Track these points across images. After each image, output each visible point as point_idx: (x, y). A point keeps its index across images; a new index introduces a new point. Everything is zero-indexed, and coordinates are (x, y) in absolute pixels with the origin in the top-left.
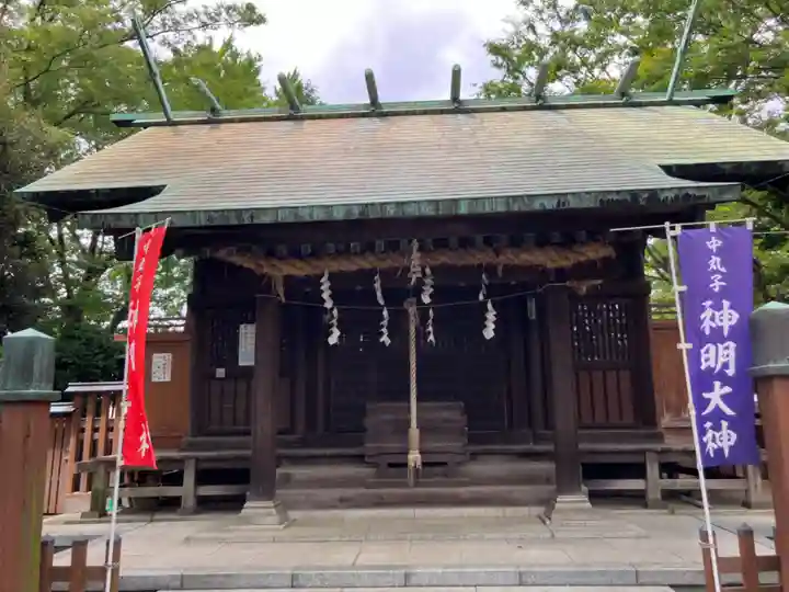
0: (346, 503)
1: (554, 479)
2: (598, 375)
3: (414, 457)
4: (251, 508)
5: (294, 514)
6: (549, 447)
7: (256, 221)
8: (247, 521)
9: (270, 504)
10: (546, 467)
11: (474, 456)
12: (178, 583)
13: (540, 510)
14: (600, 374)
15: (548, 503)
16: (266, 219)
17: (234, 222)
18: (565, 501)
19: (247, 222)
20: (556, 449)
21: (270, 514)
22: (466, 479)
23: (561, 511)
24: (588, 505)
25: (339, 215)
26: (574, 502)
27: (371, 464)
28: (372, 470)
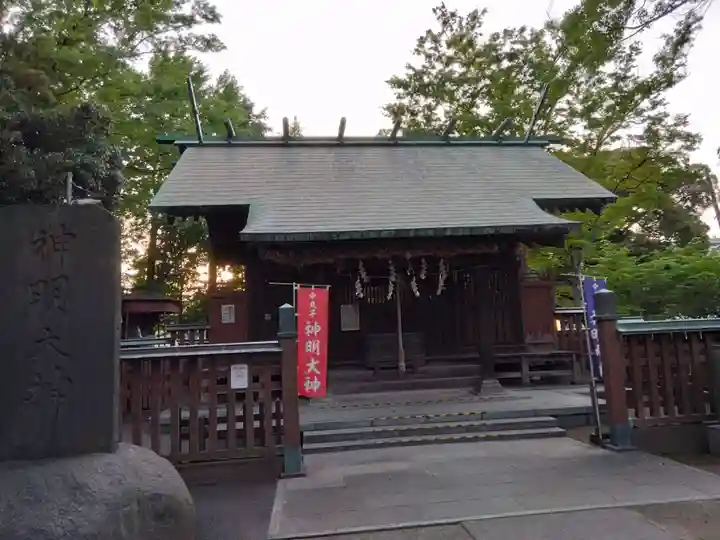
0: (363, 390)
3: (402, 364)
10: (474, 366)
11: (427, 362)
13: (471, 389)
17: (327, 239)
24: (500, 385)
26: (492, 383)
27: (372, 369)
28: (371, 372)
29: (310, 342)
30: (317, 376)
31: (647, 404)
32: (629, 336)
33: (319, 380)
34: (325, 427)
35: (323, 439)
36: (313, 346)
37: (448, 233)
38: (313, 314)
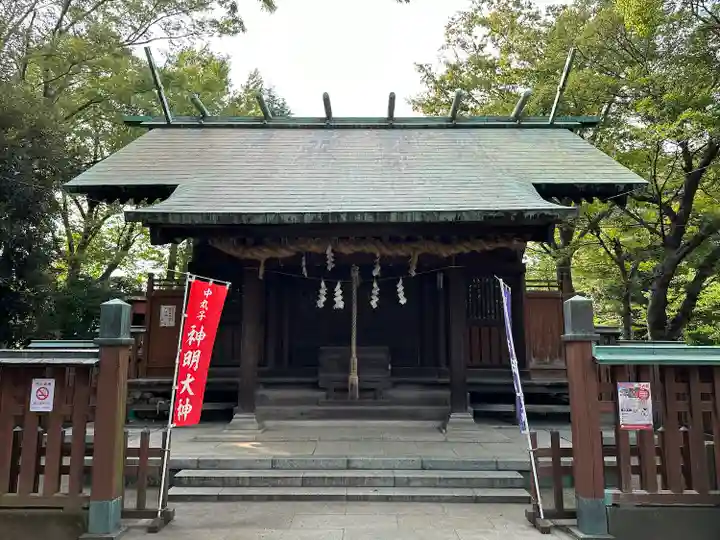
0: (304, 416)
1: (449, 402)
2: (485, 330)
4: (238, 418)
5: (269, 423)
6: (447, 380)
7: (251, 222)
8: (236, 427)
9: (252, 415)
11: (395, 385)
12: (195, 466)
14: (487, 329)
15: (444, 418)
16: (259, 221)
17: (236, 222)
18: (455, 417)
19: (245, 222)
20: (451, 381)
21: (253, 423)
22: (388, 401)
23: (452, 424)
24: (473, 421)
25: (307, 220)
26: (462, 418)
27: (323, 389)
28: (323, 393)
29: (190, 352)
30: (190, 397)
31: (636, 470)
32: (613, 367)
33: (190, 403)
34: (214, 465)
35: (203, 482)
36: (192, 359)
37: (393, 219)
38: (202, 316)
